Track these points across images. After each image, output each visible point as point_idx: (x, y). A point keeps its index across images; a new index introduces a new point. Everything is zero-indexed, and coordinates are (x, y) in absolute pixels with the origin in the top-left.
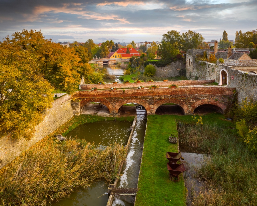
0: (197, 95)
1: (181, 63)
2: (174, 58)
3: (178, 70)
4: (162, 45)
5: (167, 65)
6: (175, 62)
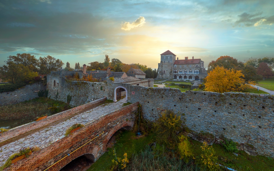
0: (110, 124)
1: (40, 85)
2: (30, 81)
3: (36, 92)
4: (9, 66)
5: (18, 88)
6: (31, 84)
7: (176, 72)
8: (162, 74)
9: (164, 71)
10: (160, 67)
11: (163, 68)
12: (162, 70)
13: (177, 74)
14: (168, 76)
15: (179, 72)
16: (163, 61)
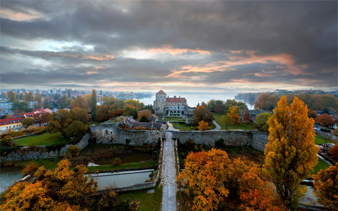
1: (88, 135)
3: (87, 141)
7: (167, 108)
8: (157, 110)
9: (159, 108)
10: (155, 105)
11: (158, 105)
12: (157, 107)
13: (168, 109)
14: (162, 111)
15: (170, 108)
16: (158, 100)
